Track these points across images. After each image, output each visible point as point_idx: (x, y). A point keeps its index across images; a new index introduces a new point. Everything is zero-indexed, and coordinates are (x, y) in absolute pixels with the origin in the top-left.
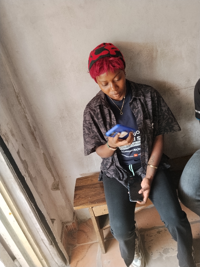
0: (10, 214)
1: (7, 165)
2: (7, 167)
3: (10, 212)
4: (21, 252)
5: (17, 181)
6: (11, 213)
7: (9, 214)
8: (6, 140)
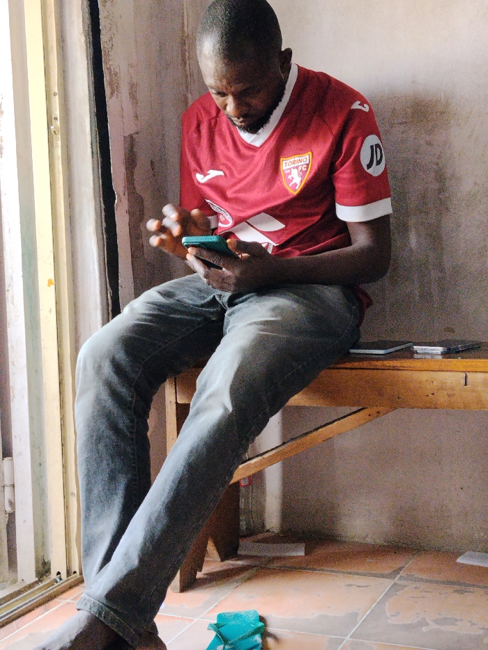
0: (50, 282)
1: (90, 146)
2: (89, 150)
3: (53, 278)
4: (32, 433)
5: (95, 201)
6: (53, 281)
7: (47, 283)
8: (111, 84)
